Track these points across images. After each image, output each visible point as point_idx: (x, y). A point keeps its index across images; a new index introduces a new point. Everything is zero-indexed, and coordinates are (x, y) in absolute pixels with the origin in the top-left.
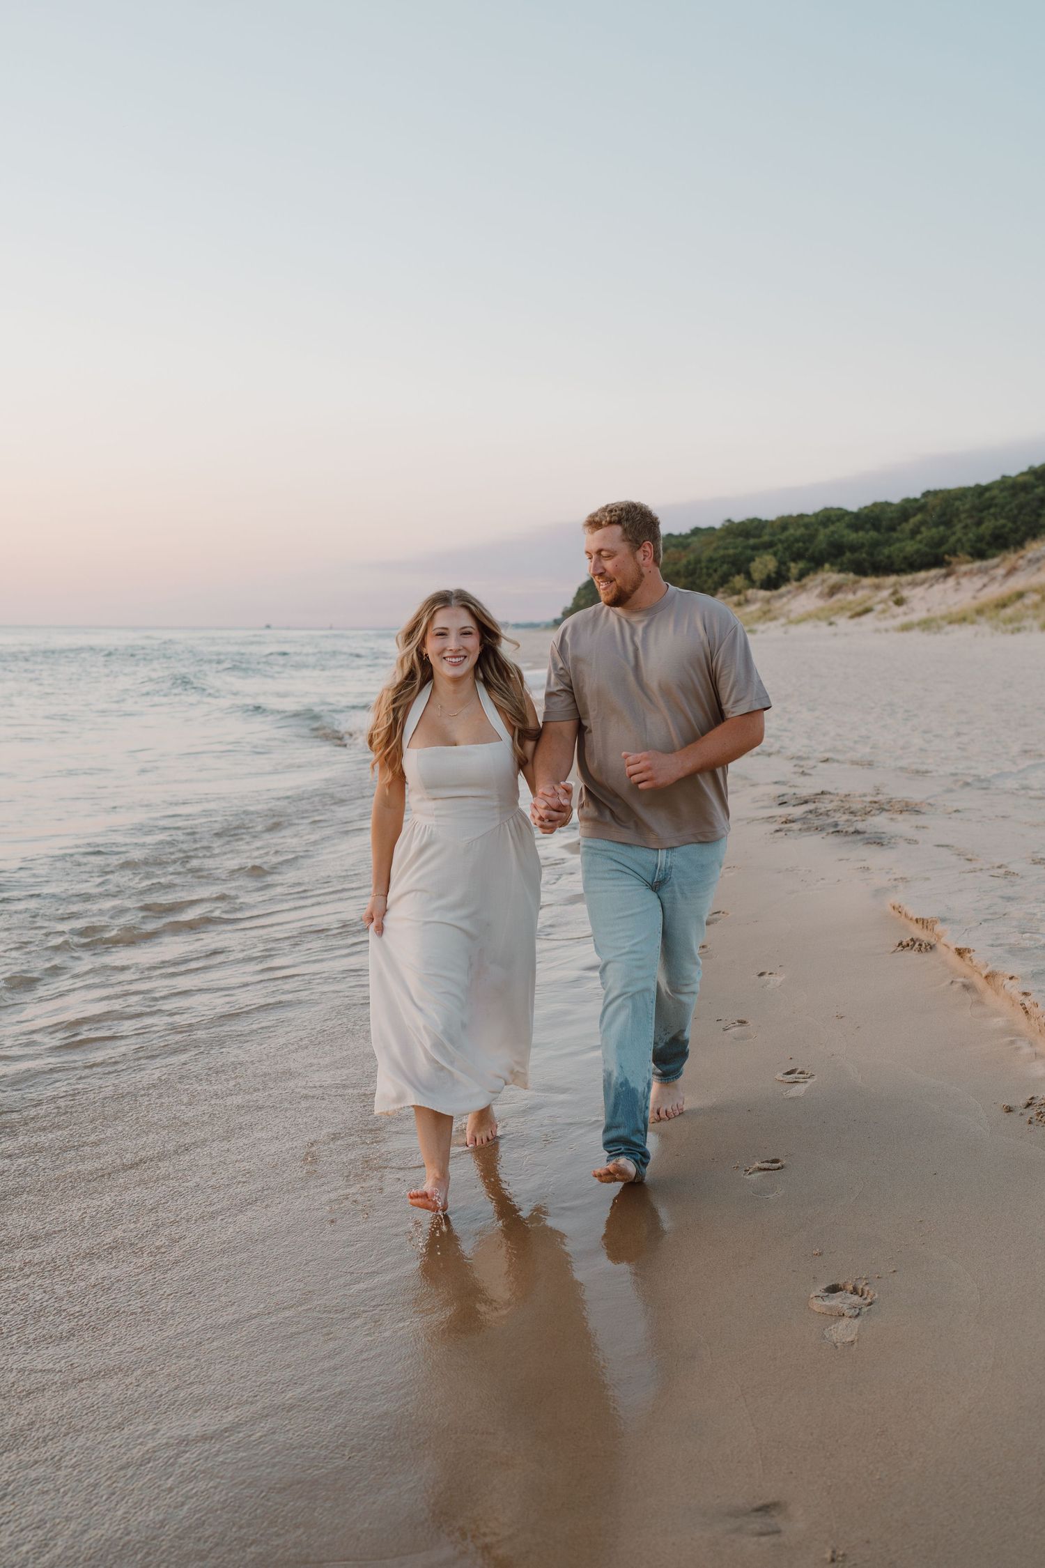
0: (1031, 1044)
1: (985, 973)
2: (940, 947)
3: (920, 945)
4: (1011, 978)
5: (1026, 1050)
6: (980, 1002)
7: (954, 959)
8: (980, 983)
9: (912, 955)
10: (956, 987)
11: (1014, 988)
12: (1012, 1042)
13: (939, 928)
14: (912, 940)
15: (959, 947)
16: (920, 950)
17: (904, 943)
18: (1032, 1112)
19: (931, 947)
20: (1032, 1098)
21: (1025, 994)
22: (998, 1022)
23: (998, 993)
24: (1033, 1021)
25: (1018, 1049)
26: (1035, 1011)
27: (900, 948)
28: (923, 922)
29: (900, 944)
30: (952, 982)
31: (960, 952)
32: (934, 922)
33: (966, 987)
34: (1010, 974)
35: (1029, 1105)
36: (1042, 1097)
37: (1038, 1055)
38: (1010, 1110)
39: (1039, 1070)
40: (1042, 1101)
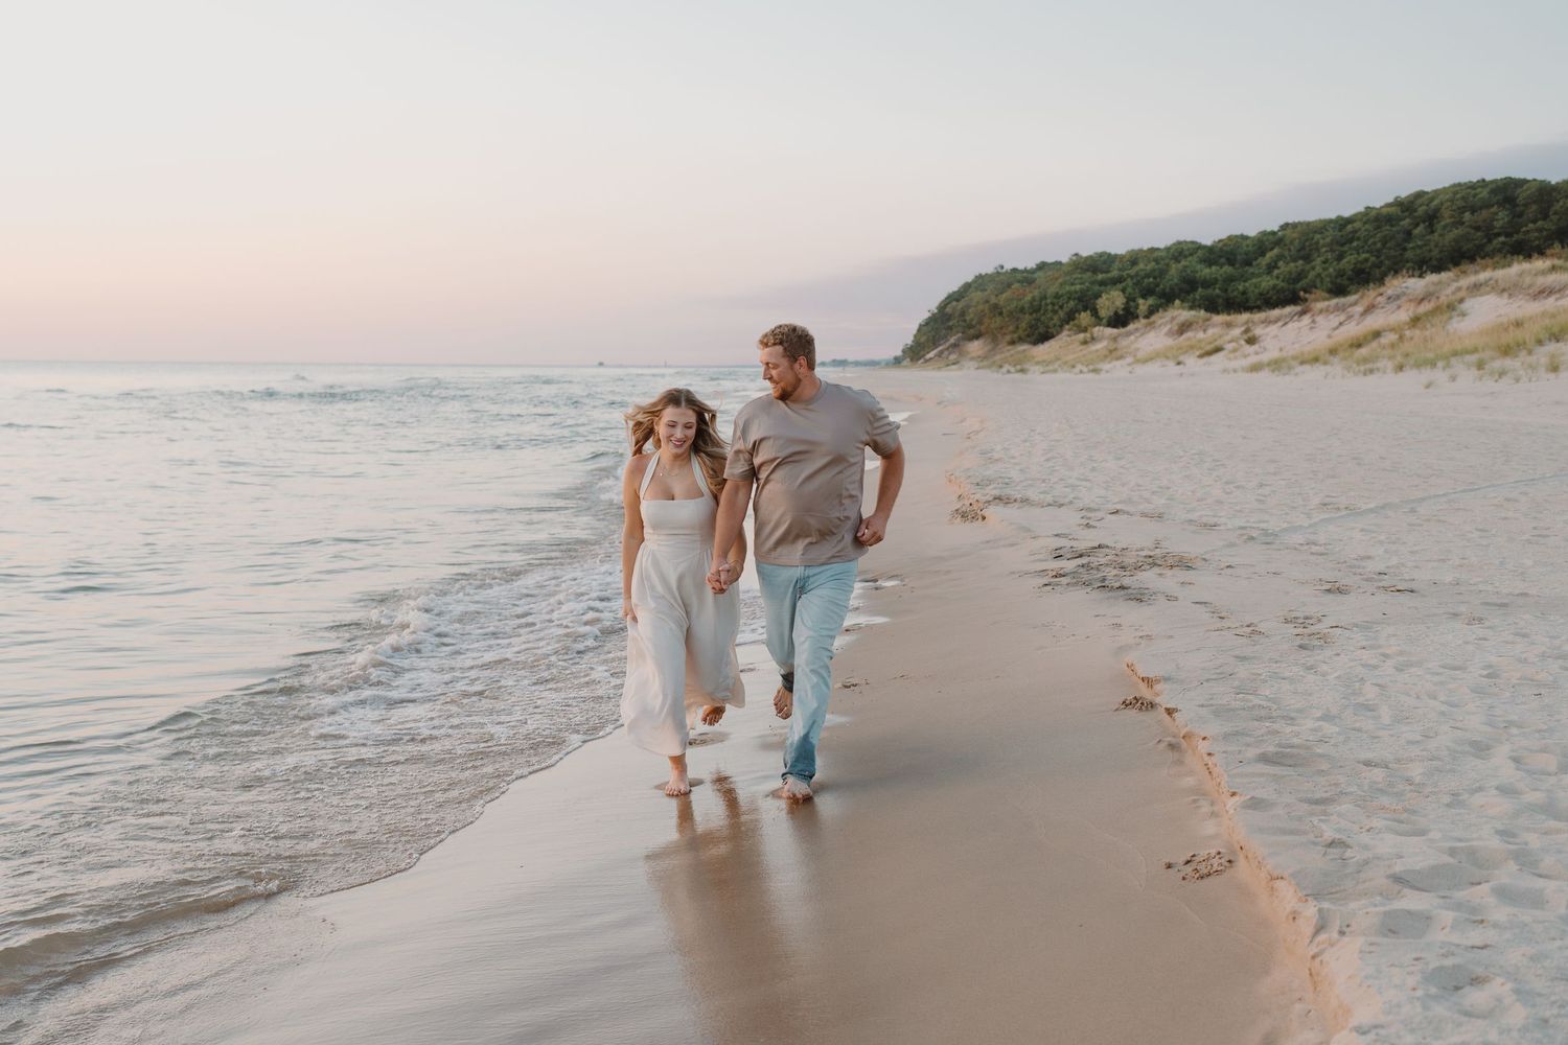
0: (1211, 804)
1: (1185, 733)
2: (1156, 706)
3: (1142, 704)
6: (1180, 762)
7: (1164, 718)
8: (1181, 742)
9: (1132, 713)
10: (1162, 746)
11: (1203, 747)
12: (1195, 801)
13: (1161, 687)
14: (1135, 698)
15: (1168, 706)
16: (1141, 709)
17: (1127, 702)
18: (1189, 869)
19: (1151, 706)
20: (1194, 856)
21: (1209, 754)
22: (1189, 781)
23: (1192, 754)
24: (1214, 781)
25: (1199, 807)
26: (1216, 771)
27: (1123, 706)
28: (1149, 682)
29: (1124, 702)
30: (1160, 741)
31: (1170, 712)
32: (1156, 681)
33: (1172, 746)
35: (1188, 862)
36: (1203, 854)
37: (1213, 814)
38: (1169, 866)
39: (1210, 828)
40: (1202, 859)
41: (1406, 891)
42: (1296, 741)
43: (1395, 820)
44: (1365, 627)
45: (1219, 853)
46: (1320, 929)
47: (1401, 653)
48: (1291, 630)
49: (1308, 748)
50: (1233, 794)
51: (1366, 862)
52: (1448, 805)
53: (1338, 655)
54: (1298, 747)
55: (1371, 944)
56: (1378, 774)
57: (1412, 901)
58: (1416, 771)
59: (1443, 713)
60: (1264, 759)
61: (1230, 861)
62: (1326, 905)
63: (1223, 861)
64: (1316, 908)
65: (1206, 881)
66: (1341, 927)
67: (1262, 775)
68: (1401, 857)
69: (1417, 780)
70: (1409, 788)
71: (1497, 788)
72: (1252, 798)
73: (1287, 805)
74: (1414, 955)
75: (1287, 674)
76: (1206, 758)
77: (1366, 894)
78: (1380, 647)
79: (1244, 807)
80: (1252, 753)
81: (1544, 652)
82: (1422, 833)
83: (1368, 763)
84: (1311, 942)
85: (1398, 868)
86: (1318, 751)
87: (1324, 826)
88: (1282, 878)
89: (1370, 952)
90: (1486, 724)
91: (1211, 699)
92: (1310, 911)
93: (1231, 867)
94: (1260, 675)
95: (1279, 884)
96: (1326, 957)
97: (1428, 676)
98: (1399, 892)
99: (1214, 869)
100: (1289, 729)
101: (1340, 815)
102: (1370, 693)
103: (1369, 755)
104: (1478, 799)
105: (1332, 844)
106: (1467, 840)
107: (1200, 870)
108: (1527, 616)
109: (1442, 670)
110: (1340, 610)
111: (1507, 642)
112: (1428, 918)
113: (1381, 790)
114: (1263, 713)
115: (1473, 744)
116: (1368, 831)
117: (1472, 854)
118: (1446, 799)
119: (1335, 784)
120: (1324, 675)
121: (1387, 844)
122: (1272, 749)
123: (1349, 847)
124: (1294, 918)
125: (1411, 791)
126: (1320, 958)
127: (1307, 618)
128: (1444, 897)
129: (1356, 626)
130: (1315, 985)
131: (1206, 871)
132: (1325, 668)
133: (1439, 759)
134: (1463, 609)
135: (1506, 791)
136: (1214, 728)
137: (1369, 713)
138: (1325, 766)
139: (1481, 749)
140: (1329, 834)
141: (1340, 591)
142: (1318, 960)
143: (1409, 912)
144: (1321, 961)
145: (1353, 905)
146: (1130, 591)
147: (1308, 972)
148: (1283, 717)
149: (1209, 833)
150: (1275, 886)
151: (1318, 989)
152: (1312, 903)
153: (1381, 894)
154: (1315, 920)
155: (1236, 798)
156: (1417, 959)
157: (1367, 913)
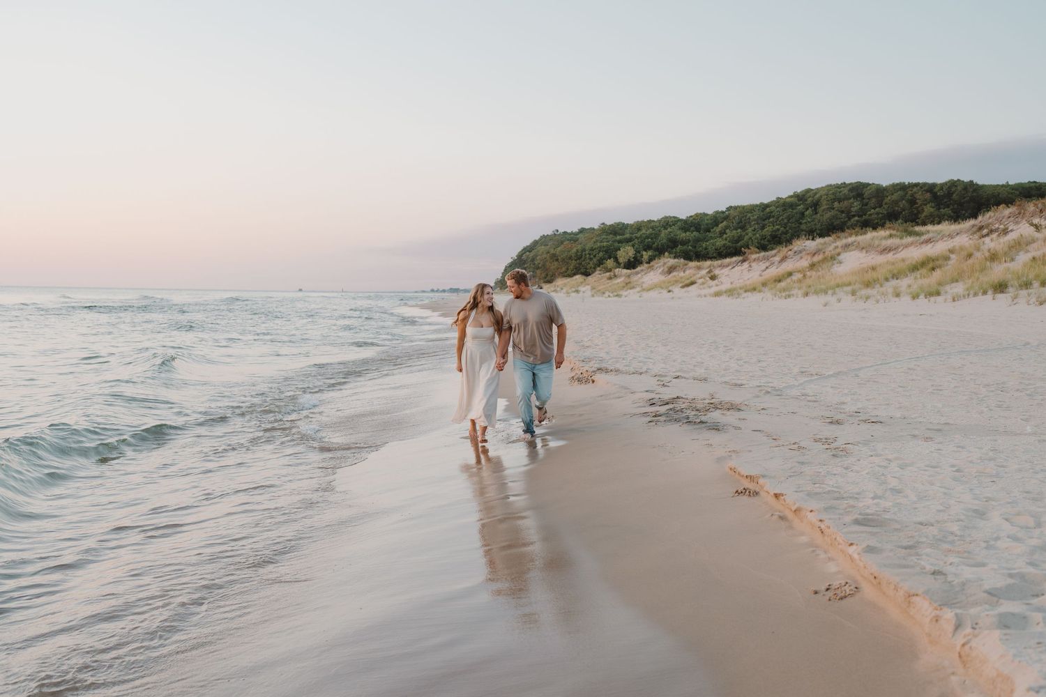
0: (825, 552)
1: (793, 509)
2: (762, 493)
3: (749, 492)
4: (811, 511)
5: (823, 556)
6: (790, 528)
7: (772, 500)
8: (790, 515)
9: (745, 498)
10: (775, 517)
11: (813, 518)
12: (814, 551)
13: (761, 481)
14: (744, 489)
15: (776, 492)
16: (750, 495)
17: (739, 491)
18: (830, 594)
19: (757, 493)
20: (829, 585)
21: (821, 521)
22: (804, 539)
23: (802, 522)
24: (826, 538)
25: (818, 555)
26: (827, 532)
27: (737, 494)
28: (750, 478)
29: (737, 492)
30: (772, 515)
31: (777, 496)
32: (759, 477)
33: (782, 518)
34: (810, 509)
35: (828, 589)
36: (836, 584)
37: (830, 559)
38: (816, 593)
39: (832, 568)
40: (836, 587)
41: (1001, 601)
42: (868, 511)
43: (960, 557)
44: (866, 443)
45: (847, 583)
46: (958, 627)
47: (897, 459)
48: (819, 446)
49: (878, 515)
50: (851, 544)
51: (964, 584)
52: (986, 548)
53: (859, 460)
54: (871, 515)
55: (1005, 634)
56: (933, 531)
57: (1008, 607)
58: (955, 528)
59: (945, 494)
60: (857, 522)
61: (856, 588)
62: (958, 611)
63: (852, 588)
64: (953, 613)
65: (845, 601)
66: (972, 625)
67: (862, 532)
68: (982, 580)
69: (958, 533)
70: (956, 538)
71: (1008, 537)
72: (868, 546)
73: (891, 550)
74: (1037, 641)
75: (835, 472)
76: (819, 524)
77: (977, 603)
78: (881, 455)
79: (864, 552)
80: (848, 519)
81: (981, 457)
82: (983, 565)
83: (921, 524)
84: (954, 635)
85: (987, 587)
86: (886, 517)
87: (923, 563)
88: (917, 595)
89: (1007, 640)
90: (974, 499)
91: (799, 488)
92: (949, 615)
93: (858, 591)
94: (820, 473)
95: (914, 599)
96: (973, 644)
97: (922, 472)
98: (997, 602)
99: (848, 593)
100: (861, 505)
101: (927, 555)
102: (894, 483)
103: (919, 519)
104: (999, 544)
105: (934, 573)
106: (1014, 569)
107: (841, 594)
108: (956, 436)
109: (927, 468)
110: (843, 434)
111: (954, 451)
112: (1025, 617)
113: (940, 540)
114: (837, 495)
115: (975, 511)
116: (951, 564)
117: (1022, 576)
118: (984, 545)
119: (911, 537)
120: (858, 472)
121: (968, 573)
122: (856, 516)
123: (945, 574)
124: (937, 620)
125: (959, 540)
126: (969, 645)
127: (826, 439)
128: (1027, 604)
129: (860, 443)
130: (964, 663)
131: (843, 594)
132: (855, 468)
133: (962, 521)
134: (916, 432)
135: (1015, 539)
136: (813, 504)
137: (901, 494)
138: (897, 526)
139: (981, 514)
140: (929, 568)
141: (838, 422)
142: (967, 647)
143: (1013, 614)
144: (971, 648)
145: (973, 611)
146: (708, 424)
147: (957, 655)
148: (851, 497)
149: (834, 570)
150: (911, 601)
151: (967, 666)
152: (945, 609)
153: (986, 603)
154: (954, 622)
155: (854, 547)
156: (1039, 643)
157: (987, 615)
